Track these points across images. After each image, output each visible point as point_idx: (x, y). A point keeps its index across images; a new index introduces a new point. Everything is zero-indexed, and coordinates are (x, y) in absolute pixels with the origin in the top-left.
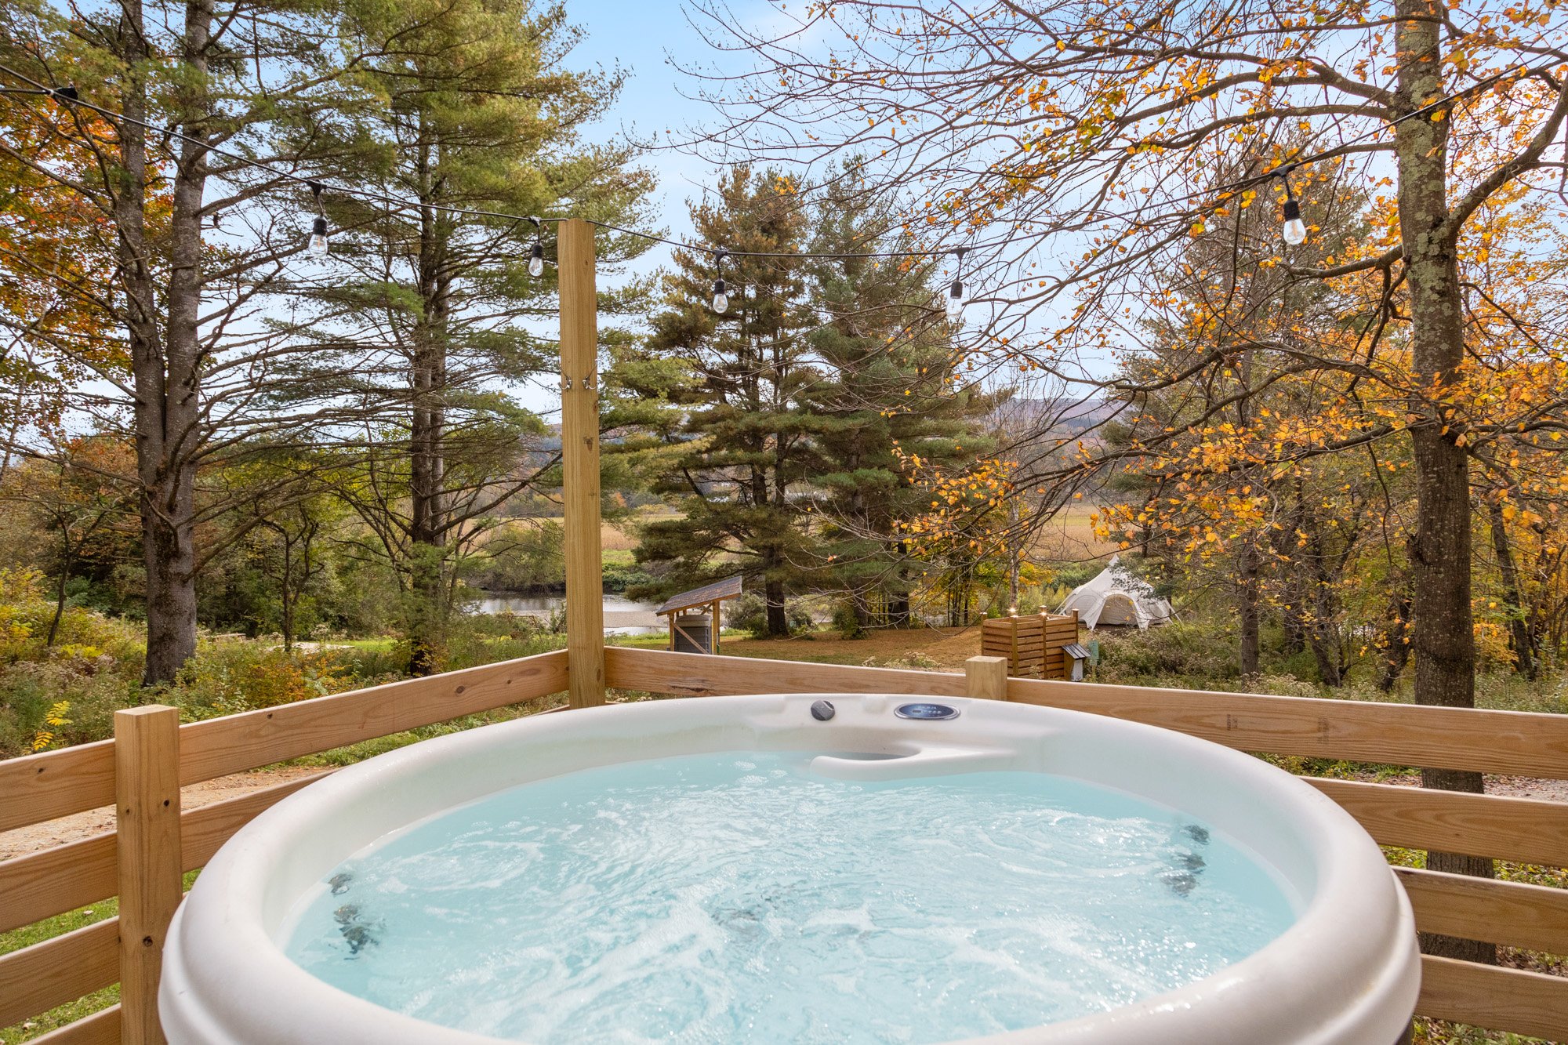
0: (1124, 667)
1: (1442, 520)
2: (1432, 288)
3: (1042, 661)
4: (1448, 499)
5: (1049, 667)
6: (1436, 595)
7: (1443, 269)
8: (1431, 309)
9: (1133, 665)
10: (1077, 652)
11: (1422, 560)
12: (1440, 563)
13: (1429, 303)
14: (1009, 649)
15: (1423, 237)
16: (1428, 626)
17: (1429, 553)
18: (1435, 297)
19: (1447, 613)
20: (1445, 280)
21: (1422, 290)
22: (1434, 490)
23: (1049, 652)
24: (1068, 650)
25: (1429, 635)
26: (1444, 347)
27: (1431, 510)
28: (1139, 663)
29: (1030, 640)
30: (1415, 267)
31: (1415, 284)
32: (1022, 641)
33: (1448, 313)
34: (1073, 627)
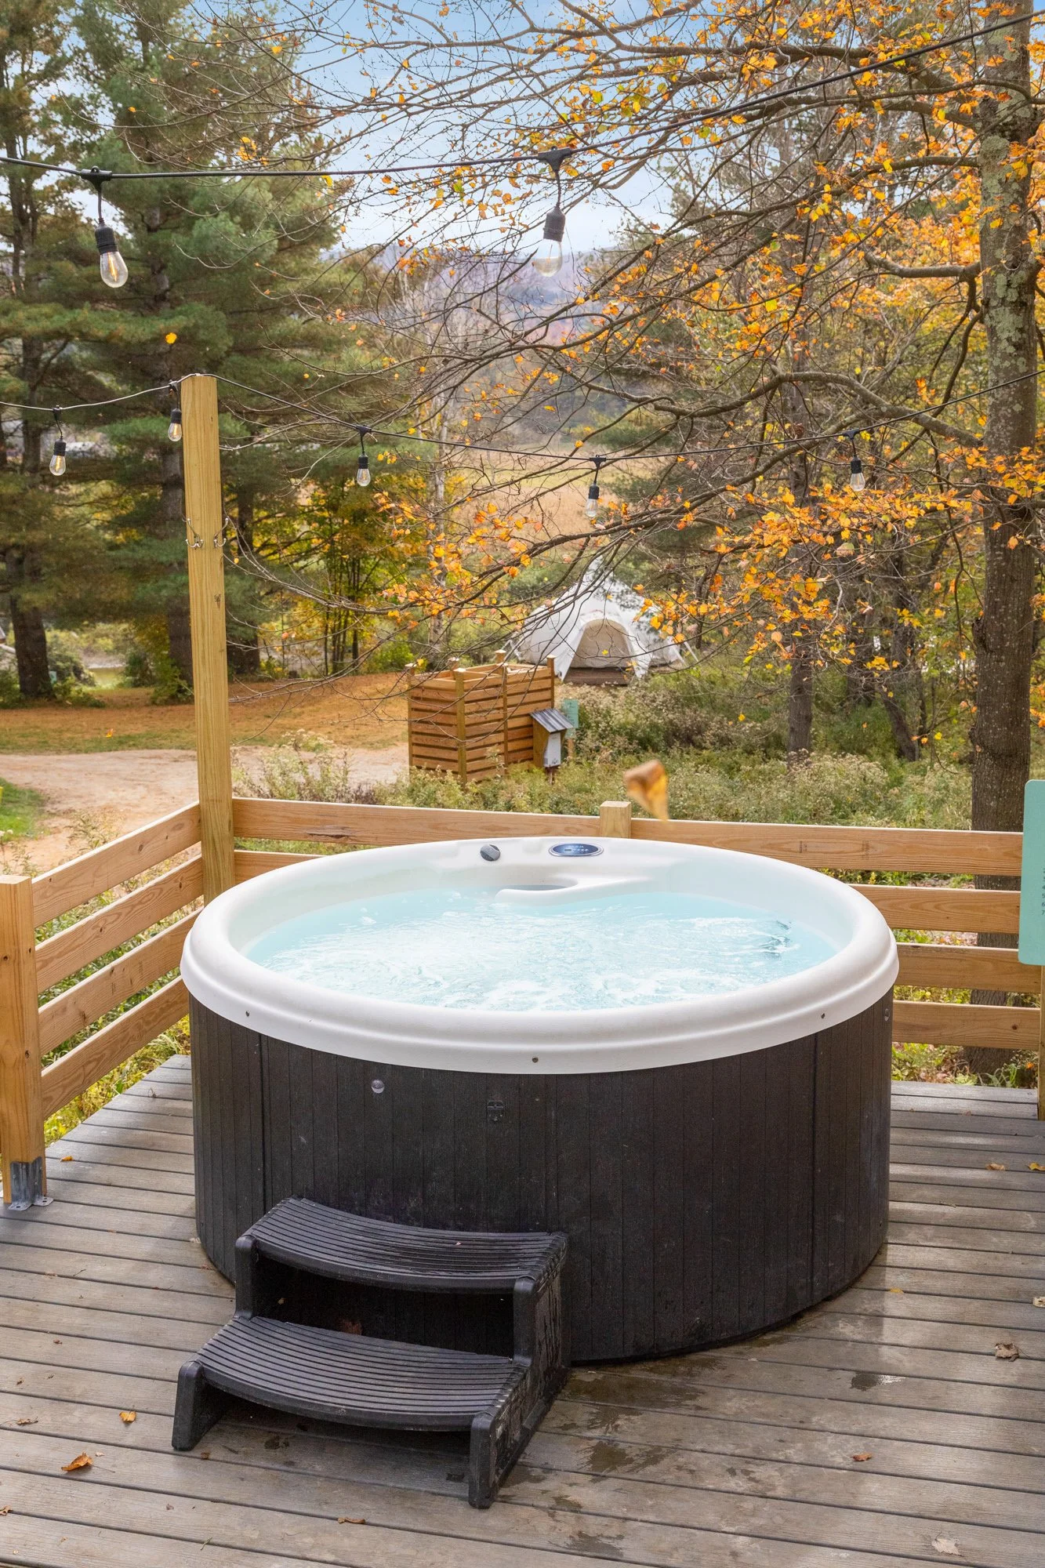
0: (621, 741)
1: (1006, 604)
2: (1009, 339)
3: (501, 737)
4: (1013, 580)
5: (511, 746)
6: (997, 685)
7: (1020, 318)
8: (1007, 364)
9: (631, 737)
10: (552, 722)
11: (985, 646)
12: (1001, 652)
13: (1006, 356)
14: (453, 720)
15: (1001, 280)
16: (988, 719)
17: (991, 639)
18: (1011, 350)
19: (1005, 705)
20: (1021, 330)
21: (999, 340)
22: (999, 569)
23: (511, 724)
24: (539, 718)
25: (987, 728)
26: (1018, 408)
27: (996, 591)
28: (639, 733)
29: (485, 705)
30: (993, 312)
31: (992, 331)
32: (472, 707)
33: (1022, 369)
34: (547, 684)
